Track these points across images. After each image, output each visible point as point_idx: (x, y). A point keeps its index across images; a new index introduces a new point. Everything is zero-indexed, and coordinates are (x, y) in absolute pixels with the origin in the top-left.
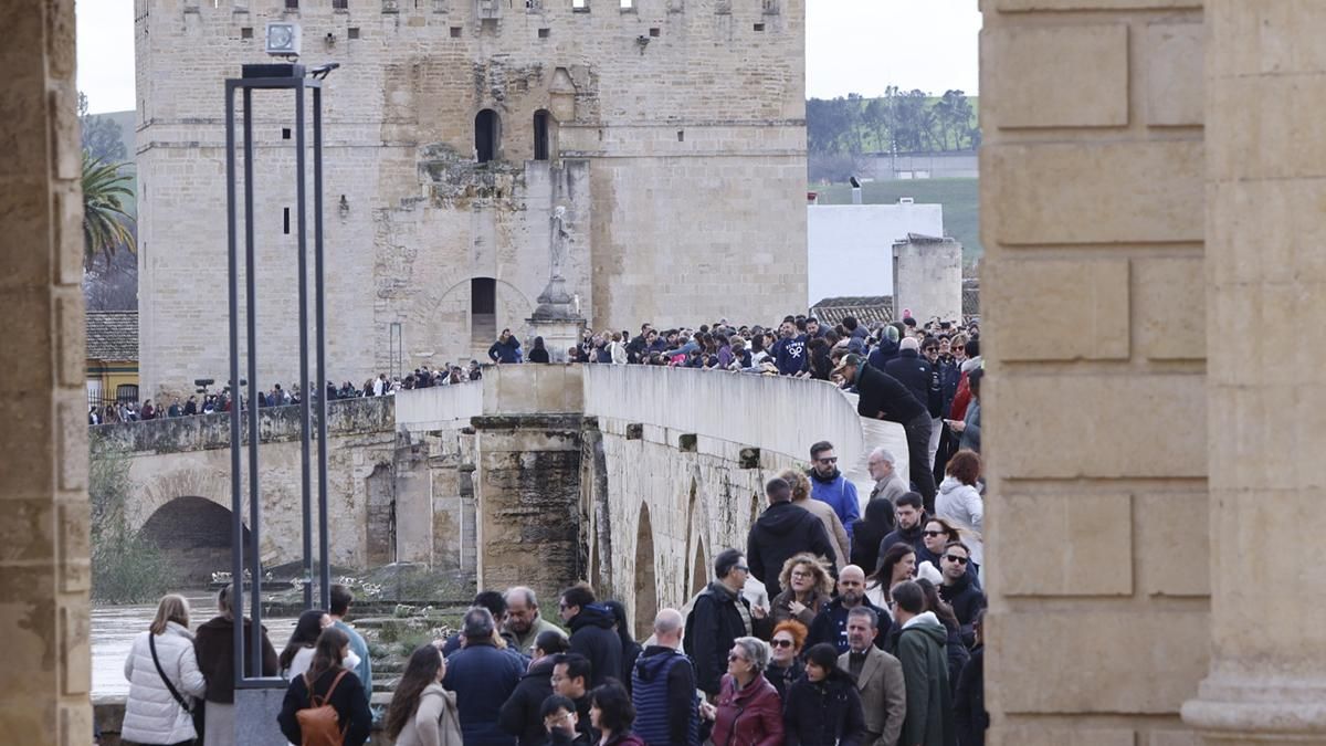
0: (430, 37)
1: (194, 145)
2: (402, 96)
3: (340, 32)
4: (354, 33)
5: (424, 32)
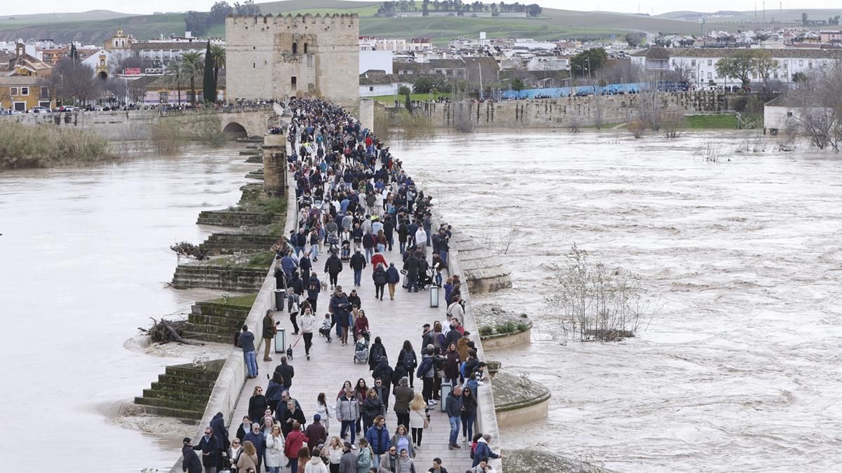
0: (283, 29)
1: (236, 50)
2: (277, 40)
3: (265, 28)
4: (268, 28)
5: (282, 27)
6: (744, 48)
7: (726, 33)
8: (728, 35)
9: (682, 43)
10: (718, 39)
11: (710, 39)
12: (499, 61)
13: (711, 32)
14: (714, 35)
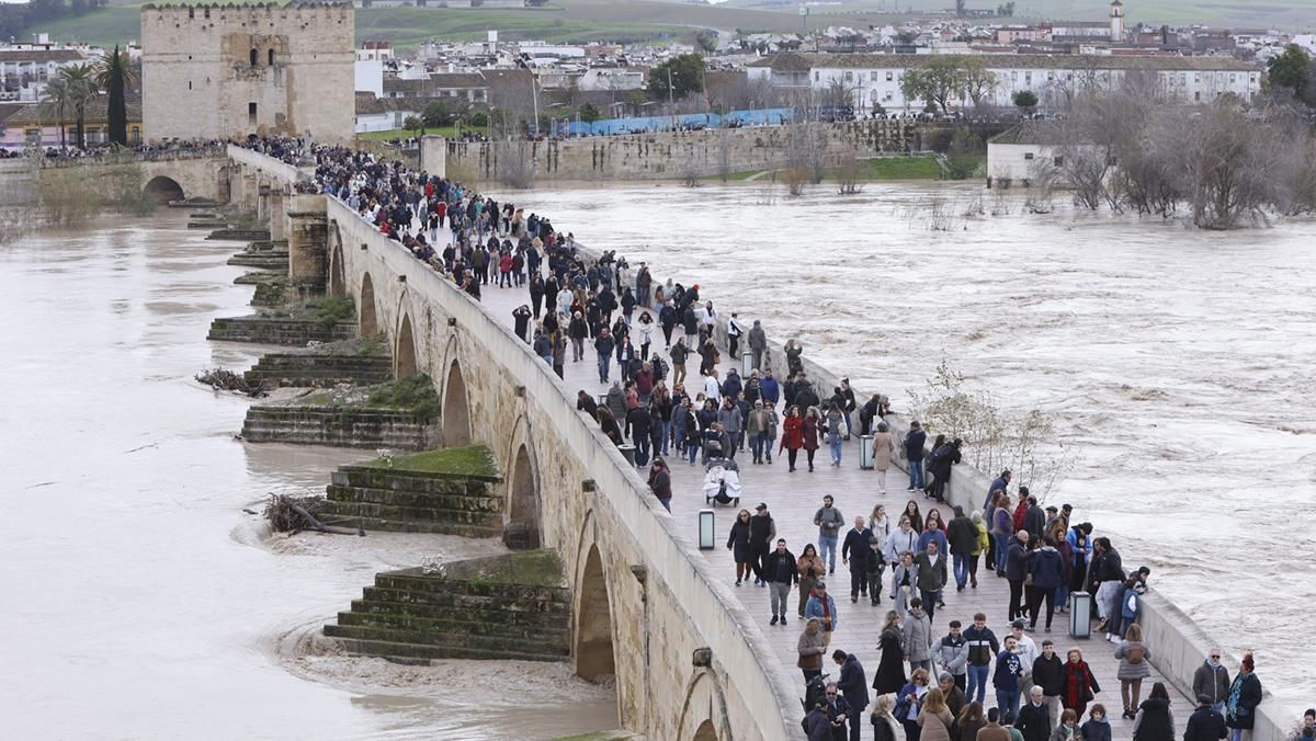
0: (236, 27)
1: (161, 62)
2: (227, 45)
3: (207, 25)
4: (212, 25)
5: (234, 25)
6: (883, 53)
7: (850, 29)
8: (854, 33)
9: (781, 45)
10: (839, 40)
11: (827, 39)
12: (537, 76)
13: (827, 28)
14: (831, 33)
